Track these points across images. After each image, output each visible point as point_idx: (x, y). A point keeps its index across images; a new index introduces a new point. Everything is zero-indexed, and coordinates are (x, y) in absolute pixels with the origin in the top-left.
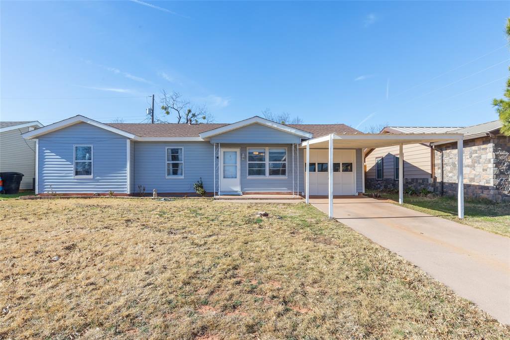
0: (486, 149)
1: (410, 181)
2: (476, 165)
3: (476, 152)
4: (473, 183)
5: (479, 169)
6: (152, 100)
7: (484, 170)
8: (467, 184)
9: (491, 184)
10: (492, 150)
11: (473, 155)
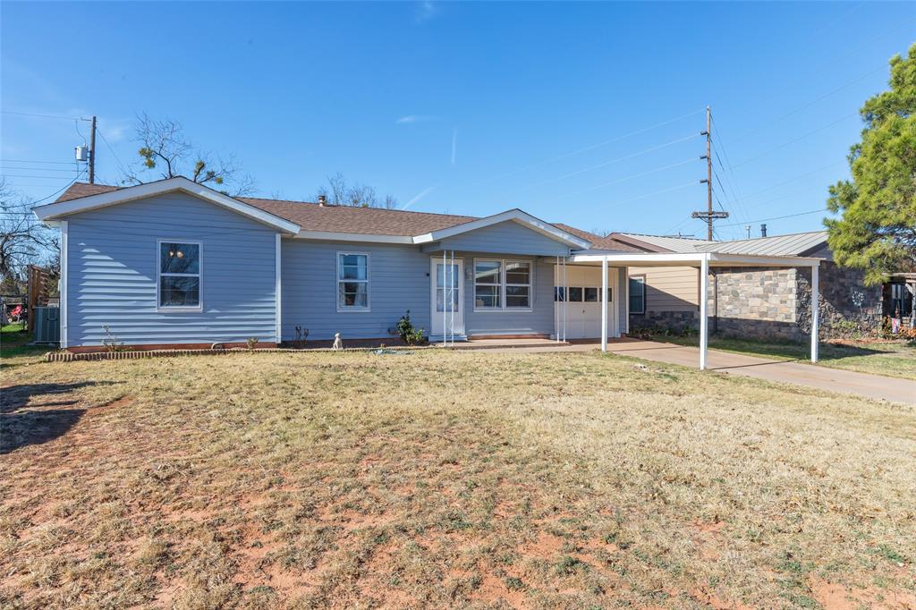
0: (786, 275)
1: (658, 315)
2: (770, 295)
3: (770, 278)
4: (765, 319)
5: (774, 300)
6: (91, 129)
7: (782, 302)
8: (756, 321)
9: (793, 320)
10: (794, 276)
11: (766, 283)
